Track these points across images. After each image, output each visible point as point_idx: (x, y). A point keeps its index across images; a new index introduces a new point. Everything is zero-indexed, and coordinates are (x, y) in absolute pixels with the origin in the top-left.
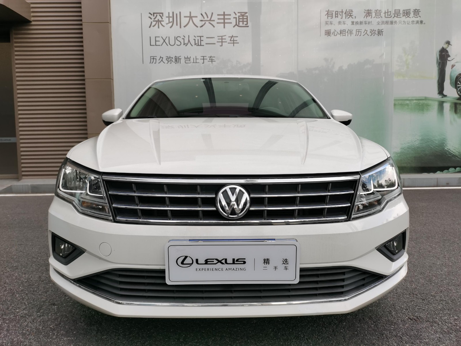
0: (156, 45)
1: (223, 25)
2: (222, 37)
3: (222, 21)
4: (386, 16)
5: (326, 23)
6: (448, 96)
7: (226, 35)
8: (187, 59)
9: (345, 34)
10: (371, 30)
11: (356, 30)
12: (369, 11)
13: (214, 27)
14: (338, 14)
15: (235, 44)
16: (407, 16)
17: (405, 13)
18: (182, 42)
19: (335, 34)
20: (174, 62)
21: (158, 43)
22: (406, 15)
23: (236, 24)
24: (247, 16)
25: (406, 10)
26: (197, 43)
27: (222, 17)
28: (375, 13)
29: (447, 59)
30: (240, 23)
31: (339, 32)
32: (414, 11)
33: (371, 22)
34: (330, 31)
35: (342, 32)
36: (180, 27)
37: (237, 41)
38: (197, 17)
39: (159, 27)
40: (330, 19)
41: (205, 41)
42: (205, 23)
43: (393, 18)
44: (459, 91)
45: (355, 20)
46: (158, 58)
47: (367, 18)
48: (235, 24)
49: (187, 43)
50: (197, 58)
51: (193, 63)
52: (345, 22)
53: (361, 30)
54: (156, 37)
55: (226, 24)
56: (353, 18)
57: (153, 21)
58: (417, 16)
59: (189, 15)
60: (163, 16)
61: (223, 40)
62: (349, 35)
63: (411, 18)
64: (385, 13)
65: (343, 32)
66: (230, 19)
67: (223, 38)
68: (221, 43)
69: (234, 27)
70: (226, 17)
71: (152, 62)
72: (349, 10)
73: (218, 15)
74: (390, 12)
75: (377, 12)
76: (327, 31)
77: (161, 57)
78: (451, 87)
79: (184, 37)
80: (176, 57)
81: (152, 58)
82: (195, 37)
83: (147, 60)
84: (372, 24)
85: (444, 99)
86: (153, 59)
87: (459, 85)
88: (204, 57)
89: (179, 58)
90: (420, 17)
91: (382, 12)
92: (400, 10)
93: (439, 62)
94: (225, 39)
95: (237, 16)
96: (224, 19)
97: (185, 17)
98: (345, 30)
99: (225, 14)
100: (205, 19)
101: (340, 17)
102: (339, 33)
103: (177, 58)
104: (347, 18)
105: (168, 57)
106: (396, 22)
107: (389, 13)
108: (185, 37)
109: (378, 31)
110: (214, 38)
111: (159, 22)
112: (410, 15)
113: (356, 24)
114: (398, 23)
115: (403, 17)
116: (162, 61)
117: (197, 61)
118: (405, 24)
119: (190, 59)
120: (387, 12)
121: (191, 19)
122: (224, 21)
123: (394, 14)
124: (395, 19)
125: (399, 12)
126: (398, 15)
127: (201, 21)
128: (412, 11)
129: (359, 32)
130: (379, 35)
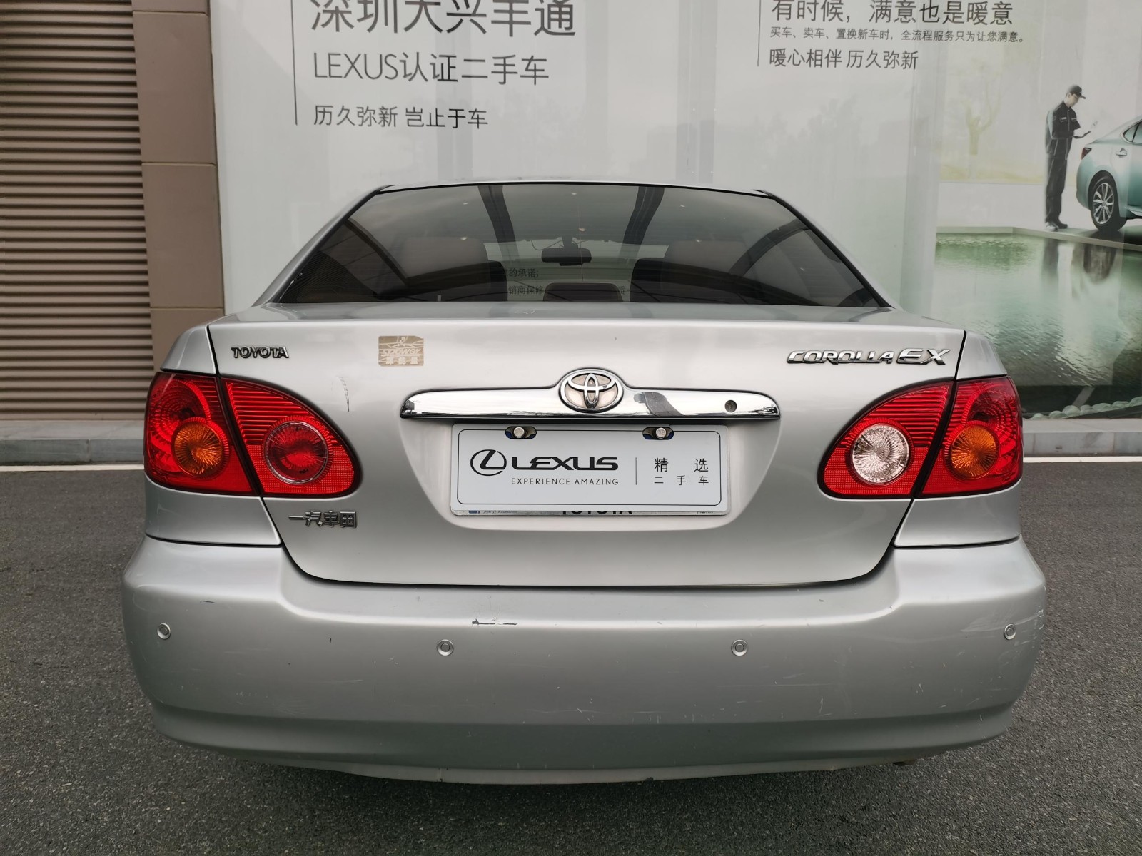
0: (330, 76)
1: (508, 26)
2: (505, 58)
3: (506, 17)
4: (927, 18)
5: (773, 32)
6: (1070, 226)
7: (514, 56)
8: (414, 114)
9: (821, 60)
10: (887, 54)
11: (850, 52)
12: (883, 4)
13: (484, 31)
14: (803, 9)
15: (537, 79)
16: (977, 20)
17: (975, 11)
18: (398, 70)
19: (796, 62)
20: (379, 123)
21: (335, 71)
22: (974, 17)
23: (542, 28)
25: (976, 4)
26: (440, 73)
27: (506, 6)
28: (898, 8)
29: (1072, 134)
30: (552, 23)
31: (806, 57)
32: (996, 6)
33: (888, 32)
34: (782, 51)
35: (813, 56)
36: (396, 31)
37: (543, 70)
38: (438, 4)
39: (338, 29)
40: (783, 21)
41: (460, 68)
42: (461, 21)
43: (944, 22)
44: (1097, 215)
45: (846, 26)
46: (335, 111)
47: (876, 22)
48: (540, 26)
49: (413, 73)
50: (438, 114)
51: (428, 126)
52: (821, 31)
53: (863, 51)
54: (330, 54)
55: (515, 26)
56: (842, 20)
57: (321, 12)
58: (1005, 20)
61: (508, 69)
62: (831, 65)
63: (989, 24)
64: (924, 10)
65: (816, 55)
66: (526, 12)
67: (508, 61)
68: (503, 75)
69: (536, 33)
70: (516, 7)
71: (320, 119)
74: (937, 7)
75: (903, 6)
76: (776, 53)
77: (343, 109)
78: (1080, 204)
79: (404, 58)
80: (383, 108)
81: (320, 109)
82: (435, 57)
83: (307, 114)
84: (889, 37)
85: (1060, 234)
86: (324, 112)
87: (1099, 199)
88: (456, 110)
89: (393, 111)
90: (1011, 23)
91: (915, 7)
92: (960, 3)
93: (1053, 141)
94: (514, 65)
95: (545, 6)
96: (511, 12)
97: (407, 3)
98: (822, 51)
100: (459, 12)
101: (809, 16)
102: (806, 60)
103: (386, 114)
104: (827, 19)
105: (362, 108)
106: (949, 34)
107: (934, 11)
108: (407, 56)
109: (905, 57)
110: (484, 61)
111: (340, 15)
112: (986, 18)
113: (850, 36)
114: (955, 38)
115: (968, 21)
116: (346, 120)
117: (440, 121)
118: (971, 39)
119: (420, 116)
120: (929, 9)
121: (423, 9)
122: (511, 17)
123: (945, 13)
124: (950, 26)
125: (958, 8)
126: (956, 15)
127: (448, 14)
128: (990, 6)
129: (857, 58)
130: (907, 67)
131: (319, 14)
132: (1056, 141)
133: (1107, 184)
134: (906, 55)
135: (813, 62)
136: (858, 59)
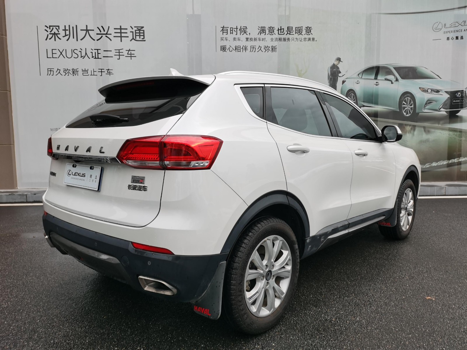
0: (53, 58)
1: (120, 38)
2: (119, 50)
3: (119, 35)
4: (280, 33)
5: (221, 39)
7: (123, 49)
8: (85, 71)
9: (240, 49)
10: (265, 47)
11: (251, 46)
12: (263, 28)
13: (111, 40)
14: (232, 30)
15: (132, 57)
16: (299, 34)
17: (298, 30)
18: (78, 55)
19: (231, 50)
20: (72, 74)
21: (54, 56)
22: (298, 32)
23: (133, 39)
25: (298, 27)
26: (95, 56)
27: (119, 31)
28: (268, 30)
29: (338, 75)
30: (137, 36)
31: (234, 48)
32: (306, 28)
33: (265, 39)
34: (225, 46)
35: (237, 48)
36: (77, 40)
37: (134, 54)
38: (93, 30)
39: (55, 40)
40: (225, 35)
41: (102, 54)
42: (102, 36)
43: (286, 35)
45: (249, 37)
46: (55, 70)
47: (260, 35)
48: (132, 38)
49: (84, 56)
50: (94, 71)
51: (90, 75)
52: (240, 39)
53: (256, 46)
54: (52, 50)
55: (122, 38)
56: (247, 35)
58: (310, 33)
59: (85, 29)
60: (59, 29)
61: (121, 54)
62: (244, 51)
63: (304, 35)
64: (278, 30)
65: (238, 48)
66: (127, 33)
67: (120, 50)
68: (118, 56)
69: (131, 41)
70: (123, 31)
71: (49, 74)
72: (243, 27)
73: (115, 29)
74: (283, 29)
75: (270, 29)
76: (223, 47)
77: (58, 70)
80: (73, 69)
81: (49, 70)
82: (92, 50)
83: (44, 72)
84: (266, 41)
86: (51, 71)
88: (101, 69)
89: (77, 70)
90: (312, 34)
91: (275, 29)
92: (292, 27)
94: (123, 52)
95: (134, 31)
96: (121, 33)
97: (81, 30)
98: (240, 46)
99: (122, 28)
100: (101, 33)
101: (235, 33)
102: (234, 50)
104: (241, 34)
105: (65, 69)
106: (289, 39)
107: (282, 30)
108: (82, 50)
110: (111, 51)
111: (56, 35)
112: (303, 33)
113: (251, 41)
114: (291, 40)
115: (296, 34)
116: (59, 73)
117: (95, 73)
118: (297, 41)
119: (87, 72)
120: (280, 30)
121: (87, 32)
122: (121, 35)
123: (287, 31)
124: (288, 36)
125: (291, 29)
126: (291, 32)
127: (97, 34)
128: (304, 28)
130: (273, 51)
131: (48, 35)
132: (332, 78)
133: (353, 94)
134: (273, 47)
135: (237, 50)
136: (254, 49)
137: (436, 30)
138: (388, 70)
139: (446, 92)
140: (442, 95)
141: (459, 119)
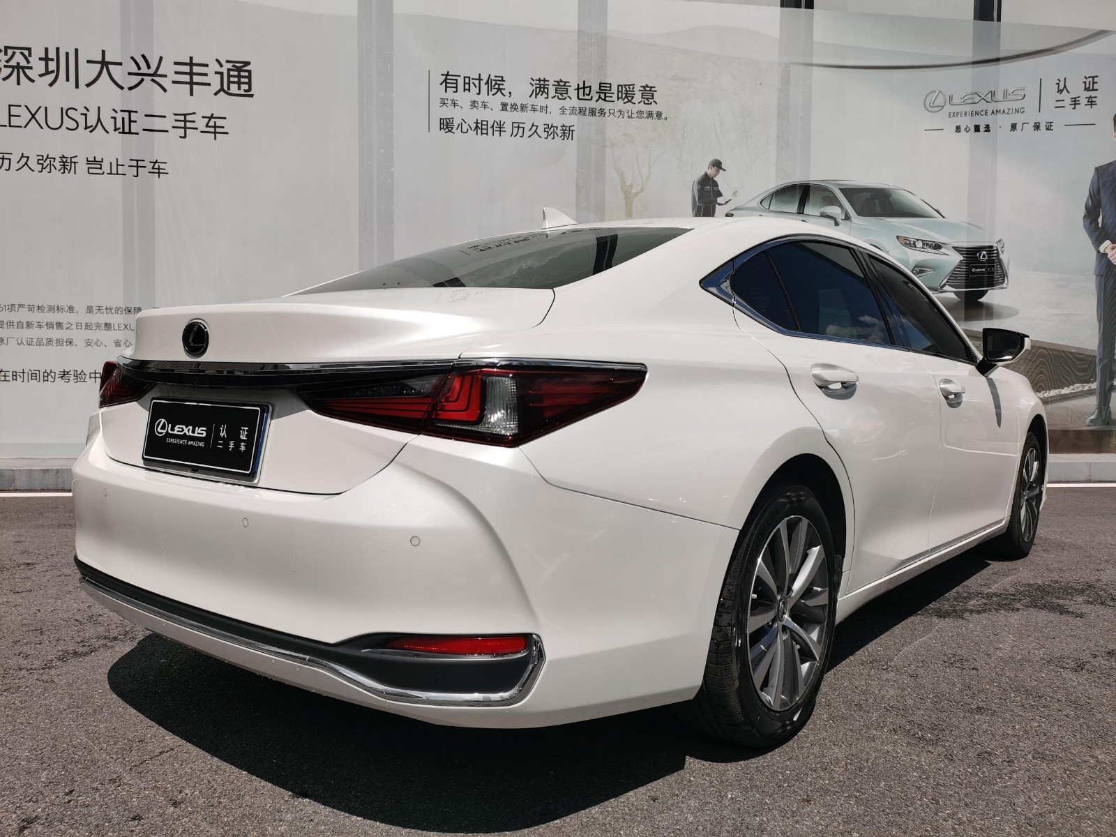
0: (10, 126)
1: (188, 86)
2: (185, 115)
3: (187, 78)
4: (581, 96)
5: (441, 103)
7: (194, 113)
8: (95, 164)
9: (487, 129)
10: (547, 126)
11: (513, 123)
12: (542, 82)
13: (165, 90)
14: (469, 84)
15: (217, 135)
16: (626, 100)
17: (624, 92)
18: (80, 123)
19: (464, 130)
20: (59, 170)
21: (14, 121)
22: (624, 96)
23: (222, 89)
24: (249, 72)
25: (625, 85)
26: (121, 126)
27: (187, 69)
28: (555, 87)
29: (716, 202)
30: (231, 85)
31: (473, 126)
32: (642, 89)
33: (547, 107)
34: (451, 120)
35: (479, 125)
36: (77, 87)
37: (223, 127)
38: (121, 64)
39: (18, 83)
40: (450, 94)
41: (141, 123)
42: (142, 80)
43: (597, 101)
45: (509, 100)
46: (15, 158)
47: (536, 97)
48: (219, 88)
49: (94, 126)
50: (119, 164)
51: (108, 174)
52: (486, 104)
53: (524, 123)
54: (10, 106)
55: (194, 86)
56: (504, 96)
57: (2, 66)
58: (651, 101)
59: (100, 60)
60: (30, 55)
61: (189, 125)
62: (496, 134)
64: (578, 89)
65: (482, 125)
66: (206, 75)
68: (183, 130)
69: (216, 94)
70: (196, 69)
72: (495, 77)
73: (176, 63)
74: (590, 87)
75: (559, 85)
76: (445, 121)
77: (22, 156)
79: (85, 111)
80: (64, 157)
82: (116, 112)
84: (548, 112)
86: (3, 158)
88: (137, 161)
89: (73, 160)
90: (656, 103)
91: (570, 86)
92: (610, 84)
93: (699, 208)
94: (194, 122)
95: (224, 70)
96: (191, 74)
97: (89, 62)
98: (487, 121)
99: (194, 62)
100: (140, 72)
101: (474, 90)
102: (473, 128)
104: (491, 93)
105: (42, 156)
106: (602, 111)
107: (587, 91)
108: (88, 110)
109: (563, 130)
110: (165, 117)
111: (21, 70)
112: (634, 98)
113: (513, 110)
114: (607, 114)
115: (618, 100)
116: (26, 166)
117: (121, 170)
118: (622, 116)
119: (101, 165)
120: (583, 89)
121: (105, 69)
122: (191, 78)
123: (597, 92)
124: (601, 104)
125: (609, 88)
126: (607, 95)
127: (130, 74)
128: (637, 88)
129: (520, 129)
130: (566, 138)
132: (702, 207)
134: (564, 128)
135: (479, 131)
137: (932, 108)
138: (827, 194)
139: (956, 249)
140: (947, 255)
141: (984, 311)
